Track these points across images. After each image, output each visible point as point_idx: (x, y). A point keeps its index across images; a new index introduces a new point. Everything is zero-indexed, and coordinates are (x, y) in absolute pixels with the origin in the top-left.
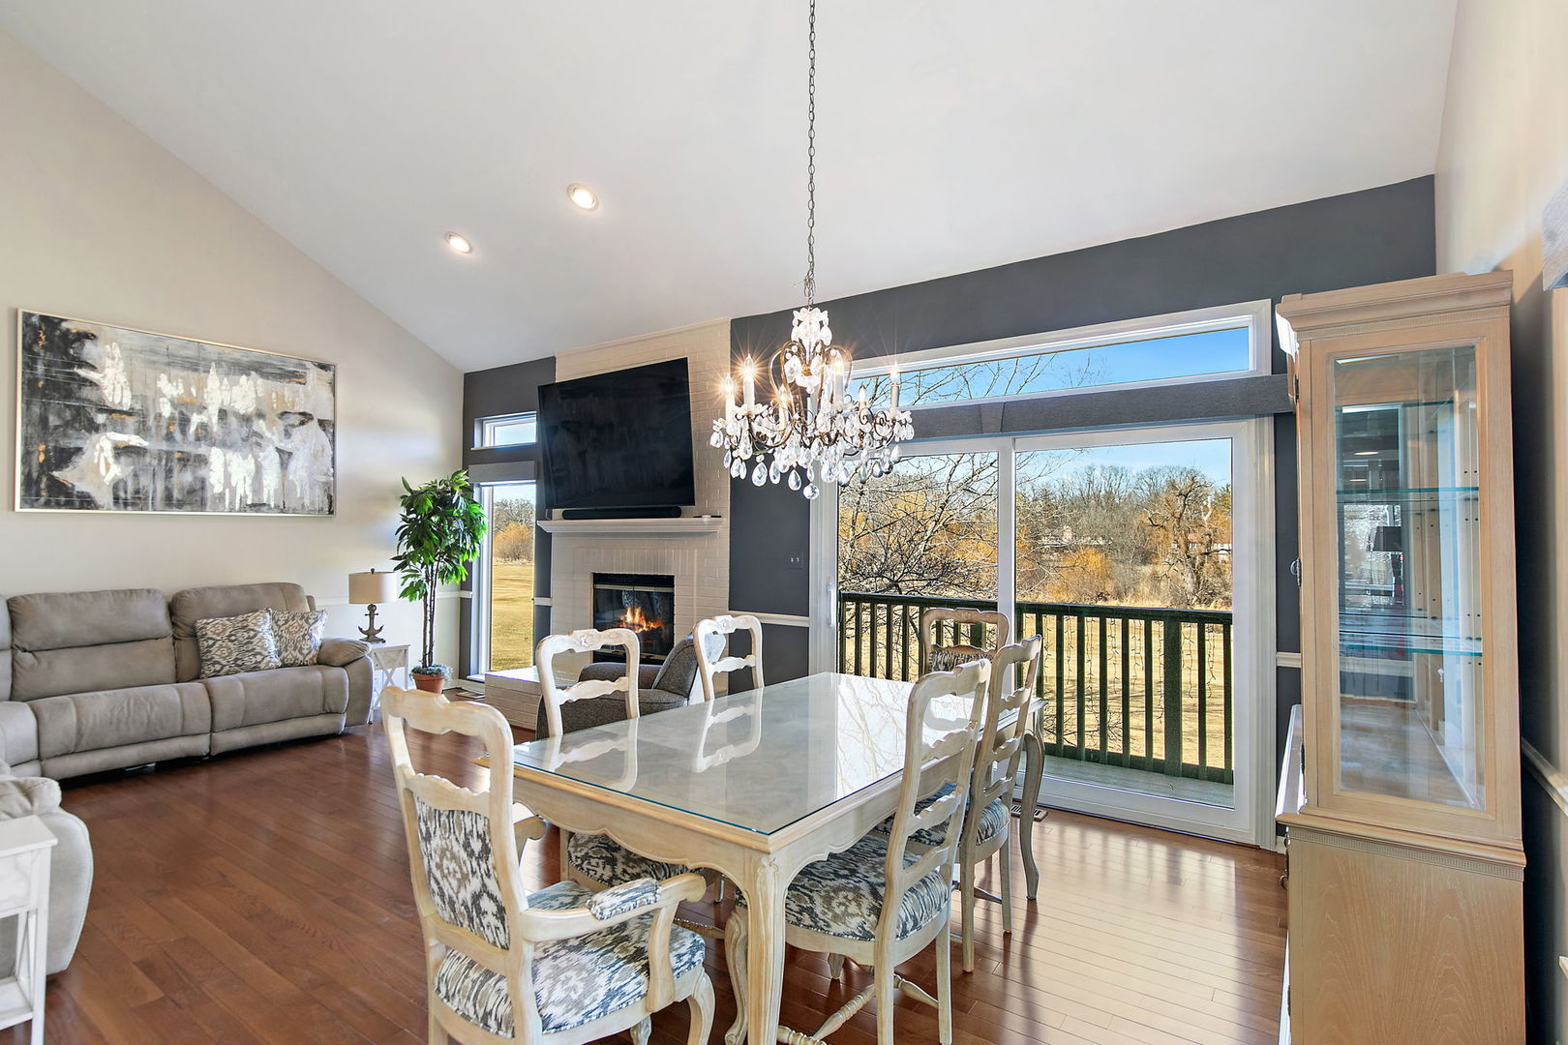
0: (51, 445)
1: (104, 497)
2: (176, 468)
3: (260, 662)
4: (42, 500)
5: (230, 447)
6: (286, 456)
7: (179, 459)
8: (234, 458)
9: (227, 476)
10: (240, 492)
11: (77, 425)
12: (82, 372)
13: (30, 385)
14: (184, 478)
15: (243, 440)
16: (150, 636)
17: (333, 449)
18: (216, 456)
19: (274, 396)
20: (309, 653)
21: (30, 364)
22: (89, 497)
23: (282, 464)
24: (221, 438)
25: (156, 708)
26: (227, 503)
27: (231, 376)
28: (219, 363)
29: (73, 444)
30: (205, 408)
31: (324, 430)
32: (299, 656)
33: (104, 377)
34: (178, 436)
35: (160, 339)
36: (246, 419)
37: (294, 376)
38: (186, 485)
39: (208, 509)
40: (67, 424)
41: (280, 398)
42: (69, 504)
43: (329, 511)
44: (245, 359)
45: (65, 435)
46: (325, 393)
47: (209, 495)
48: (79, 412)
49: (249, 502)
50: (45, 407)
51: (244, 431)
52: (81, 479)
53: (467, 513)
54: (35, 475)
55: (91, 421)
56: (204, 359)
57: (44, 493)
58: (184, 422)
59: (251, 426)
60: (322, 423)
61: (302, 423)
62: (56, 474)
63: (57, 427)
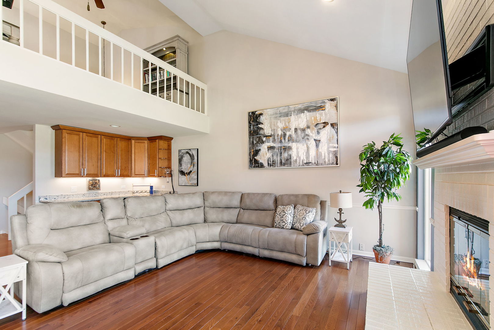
0: (254, 149)
1: (266, 164)
2: (283, 151)
4: (253, 165)
5: (298, 142)
6: (318, 142)
7: (284, 149)
8: (299, 145)
9: (298, 153)
10: (302, 158)
11: (259, 142)
12: (260, 126)
13: (250, 132)
14: (285, 155)
15: (302, 138)
17: (337, 136)
18: (294, 145)
19: (313, 118)
21: (250, 127)
22: (262, 164)
23: (317, 145)
24: (295, 139)
26: (298, 163)
27: (298, 115)
28: (294, 111)
29: (258, 148)
30: (290, 129)
31: (333, 128)
33: (265, 126)
34: (283, 141)
35: (278, 108)
36: (303, 130)
37: (321, 108)
38: (286, 157)
39: (292, 166)
40: (257, 142)
41: (316, 118)
42: (258, 167)
43: (336, 163)
44: (303, 107)
45: (257, 146)
46: (333, 111)
47: (292, 160)
48: (260, 138)
49: (305, 162)
50: (253, 138)
51: (303, 135)
52: (261, 159)
54: (252, 159)
55: (262, 140)
56: (290, 111)
57: (253, 164)
58: (285, 135)
59: (305, 132)
60: (332, 125)
61: (324, 127)
62: (255, 158)
63: (255, 144)
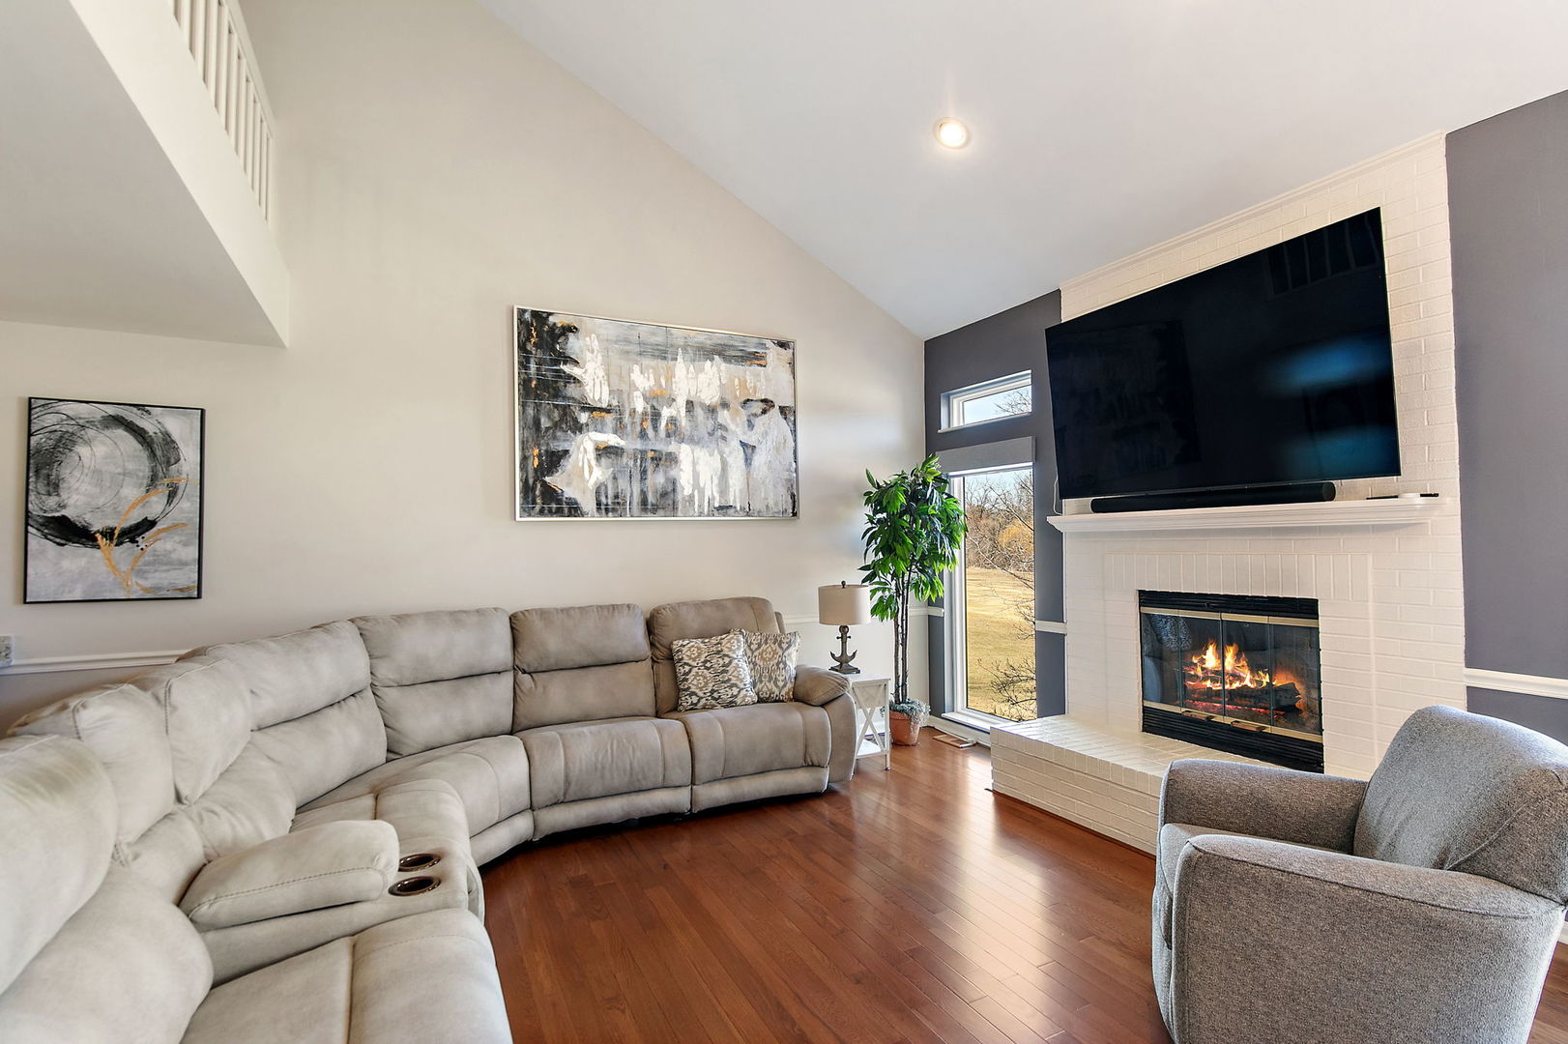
0: (544, 448)
1: (588, 504)
2: (650, 467)
3: (736, 696)
4: (538, 507)
5: (698, 443)
6: (750, 451)
7: (652, 459)
8: (701, 453)
9: (696, 475)
10: (708, 493)
11: (564, 426)
12: (567, 368)
13: (525, 383)
14: (657, 479)
15: (709, 434)
16: (631, 659)
17: (795, 441)
18: (684, 452)
19: (736, 382)
20: (785, 686)
21: (524, 365)
22: (576, 503)
23: (746, 460)
24: (689, 433)
25: (638, 754)
26: (696, 506)
27: (696, 363)
28: (685, 349)
29: (561, 446)
30: (674, 400)
31: (785, 419)
32: (775, 689)
33: (585, 372)
34: (650, 432)
35: (633, 326)
36: (712, 410)
37: (754, 358)
38: (659, 487)
39: (679, 513)
40: (556, 425)
41: (743, 384)
42: (559, 512)
43: (793, 513)
44: (709, 342)
45: (555, 438)
46: (785, 374)
47: (679, 497)
48: (565, 411)
49: (717, 505)
50: (537, 407)
51: (710, 423)
52: (569, 484)
53: (943, 511)
54: (531, 481)
55: (575, 420)
56: (672, 346)
57: (539, 501)
58: (656, 416)
59: (716, 419)
60: (783, 410)
61: (764, 412)
62: (547, 479)
63: (547, 429)
